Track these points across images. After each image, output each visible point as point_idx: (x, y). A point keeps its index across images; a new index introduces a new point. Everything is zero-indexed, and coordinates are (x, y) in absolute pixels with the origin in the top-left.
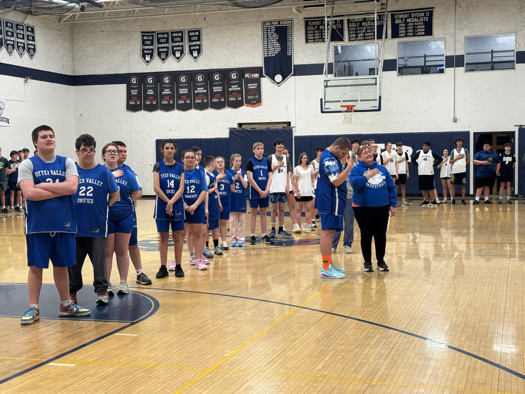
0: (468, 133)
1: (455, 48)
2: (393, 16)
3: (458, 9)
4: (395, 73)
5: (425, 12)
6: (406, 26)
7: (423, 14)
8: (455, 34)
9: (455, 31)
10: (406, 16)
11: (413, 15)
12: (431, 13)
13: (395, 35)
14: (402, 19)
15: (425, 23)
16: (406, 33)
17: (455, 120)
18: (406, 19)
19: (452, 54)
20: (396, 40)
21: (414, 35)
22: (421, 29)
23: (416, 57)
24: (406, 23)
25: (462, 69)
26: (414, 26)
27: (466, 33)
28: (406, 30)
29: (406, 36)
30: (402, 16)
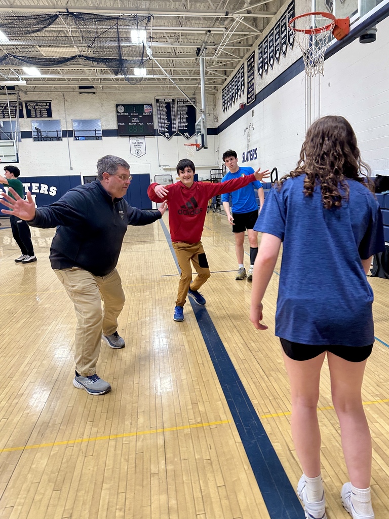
0: (79, 177)
1: (67, 126)
2: (26, 104)
3: (66, 102)
4: (31, 140)
5: (46, 103)
6: (35, 111)
7: (45, 104)
8: (66, 117)
9: (66, 115)
10: (34, 105)
11: (39, 104)
12: (50, 103)
13: (29, 116)
14: (32, 106)
15: (47, 110)
16: (36, 115)
17: (71, 169)
18: (35, 106)
19: (66, 130)
20: (30, 119)
21: (41, 117)
22: (45, 113)
23: (52, 131)
24: (35, 109)
25: (72, 139)
26: (40, 111)
27: (72, 117)
28: (36, 113)
29: (36, 117)
30: (32, 104)
